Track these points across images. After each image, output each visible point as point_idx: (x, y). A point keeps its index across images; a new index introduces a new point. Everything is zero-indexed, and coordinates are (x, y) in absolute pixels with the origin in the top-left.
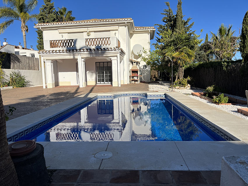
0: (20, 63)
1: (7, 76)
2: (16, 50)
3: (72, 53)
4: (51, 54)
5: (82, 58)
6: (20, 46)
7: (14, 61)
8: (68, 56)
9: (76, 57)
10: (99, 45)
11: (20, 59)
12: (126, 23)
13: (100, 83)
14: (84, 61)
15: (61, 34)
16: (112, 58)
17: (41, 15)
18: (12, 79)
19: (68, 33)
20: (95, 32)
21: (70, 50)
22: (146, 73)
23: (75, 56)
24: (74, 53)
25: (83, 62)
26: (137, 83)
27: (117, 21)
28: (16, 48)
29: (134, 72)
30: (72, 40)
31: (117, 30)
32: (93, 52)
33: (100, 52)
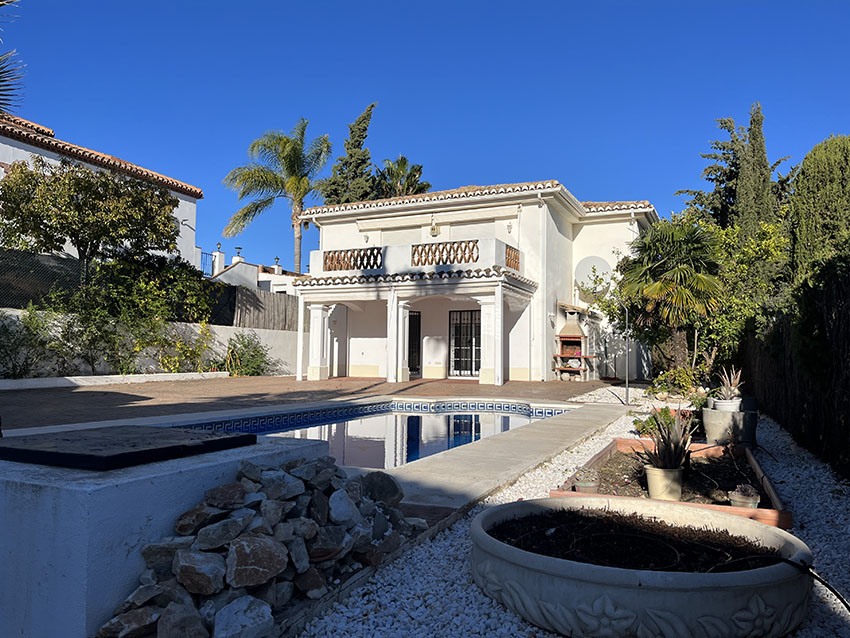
0: (259, 311)
1: (221, 344)
2: (264, 277)
3: (373, 285)
4: (323, 287)
5: (399, 299)
6: (276, 267)
7: (244, 305)
8: (364, 294)
9: (384, 296)
10: (448, 263)
11: (262, 300)
12: (539, 196)
13: (458, 372)
14: (404, 308)
15: (364, 233)
16: (482, 299)
17: (333, 184)
18: (233, 352)
19: (383, 230)
20: (452, 224)
21: (367, 278)
22: (623, 349)
23: (381, 294)
24: (379, 285)
25: (401, 310)
26: (578, 380)
27: (514, 189)
28: (265, 270)
29: (570, 343)
30: (379, 249)
31: (516, 217)
32: (429, 282)
33: (446, 281)
